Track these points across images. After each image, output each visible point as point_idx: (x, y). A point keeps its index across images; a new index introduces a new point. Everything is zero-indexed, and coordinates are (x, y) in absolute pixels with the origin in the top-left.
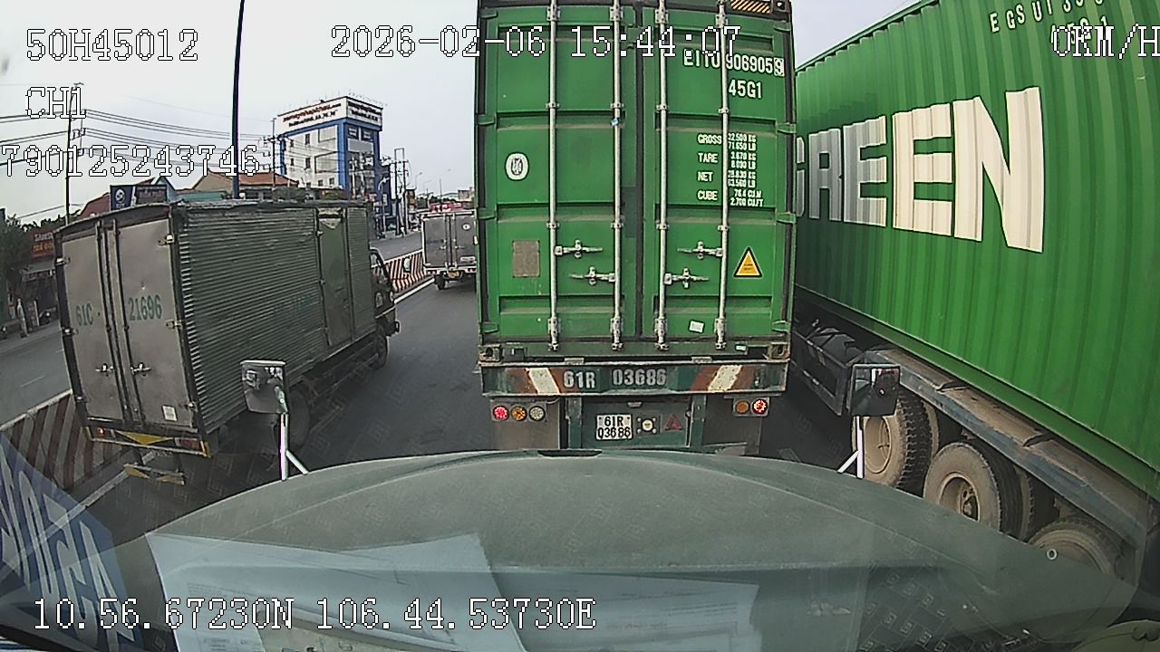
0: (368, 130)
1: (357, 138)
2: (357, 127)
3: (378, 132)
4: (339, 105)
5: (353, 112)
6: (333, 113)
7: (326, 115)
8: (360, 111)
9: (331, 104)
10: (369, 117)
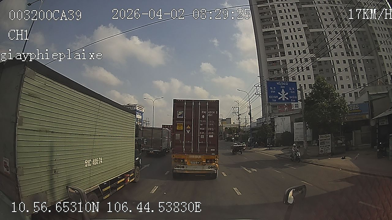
0: (141, 113)
1: (138, 114)
2: (138, 112)
3: (143, 113)
4: (135, 106)
5: (138, 108)
6: (133, 108)
7: (131, 108)
8: (139, 108)
9: (133, 106)
10: (141, 110)
